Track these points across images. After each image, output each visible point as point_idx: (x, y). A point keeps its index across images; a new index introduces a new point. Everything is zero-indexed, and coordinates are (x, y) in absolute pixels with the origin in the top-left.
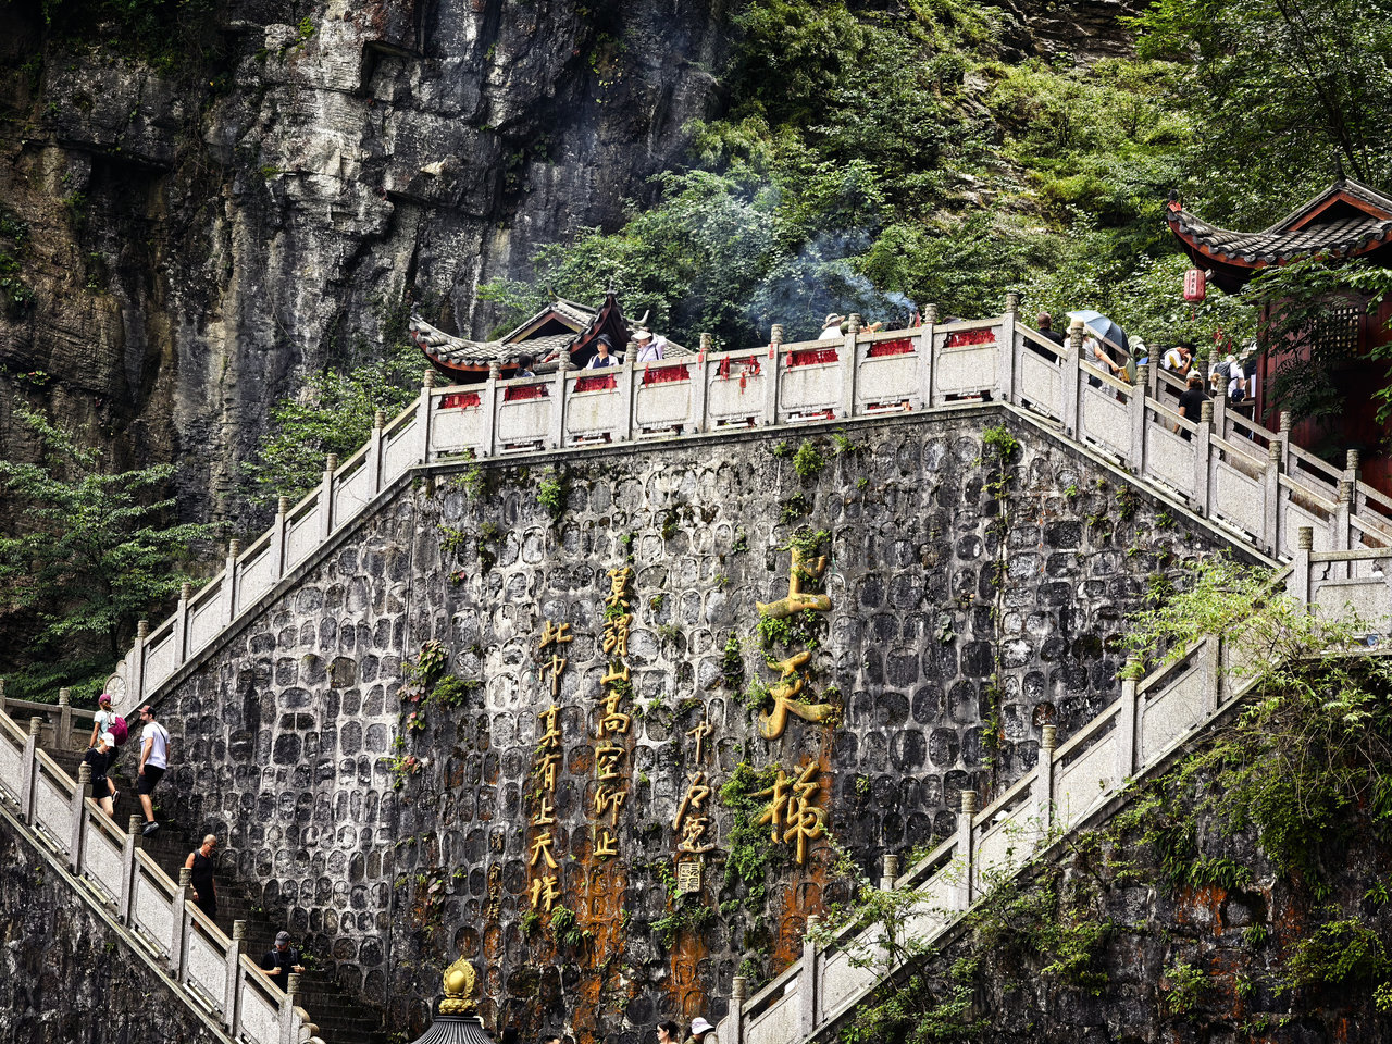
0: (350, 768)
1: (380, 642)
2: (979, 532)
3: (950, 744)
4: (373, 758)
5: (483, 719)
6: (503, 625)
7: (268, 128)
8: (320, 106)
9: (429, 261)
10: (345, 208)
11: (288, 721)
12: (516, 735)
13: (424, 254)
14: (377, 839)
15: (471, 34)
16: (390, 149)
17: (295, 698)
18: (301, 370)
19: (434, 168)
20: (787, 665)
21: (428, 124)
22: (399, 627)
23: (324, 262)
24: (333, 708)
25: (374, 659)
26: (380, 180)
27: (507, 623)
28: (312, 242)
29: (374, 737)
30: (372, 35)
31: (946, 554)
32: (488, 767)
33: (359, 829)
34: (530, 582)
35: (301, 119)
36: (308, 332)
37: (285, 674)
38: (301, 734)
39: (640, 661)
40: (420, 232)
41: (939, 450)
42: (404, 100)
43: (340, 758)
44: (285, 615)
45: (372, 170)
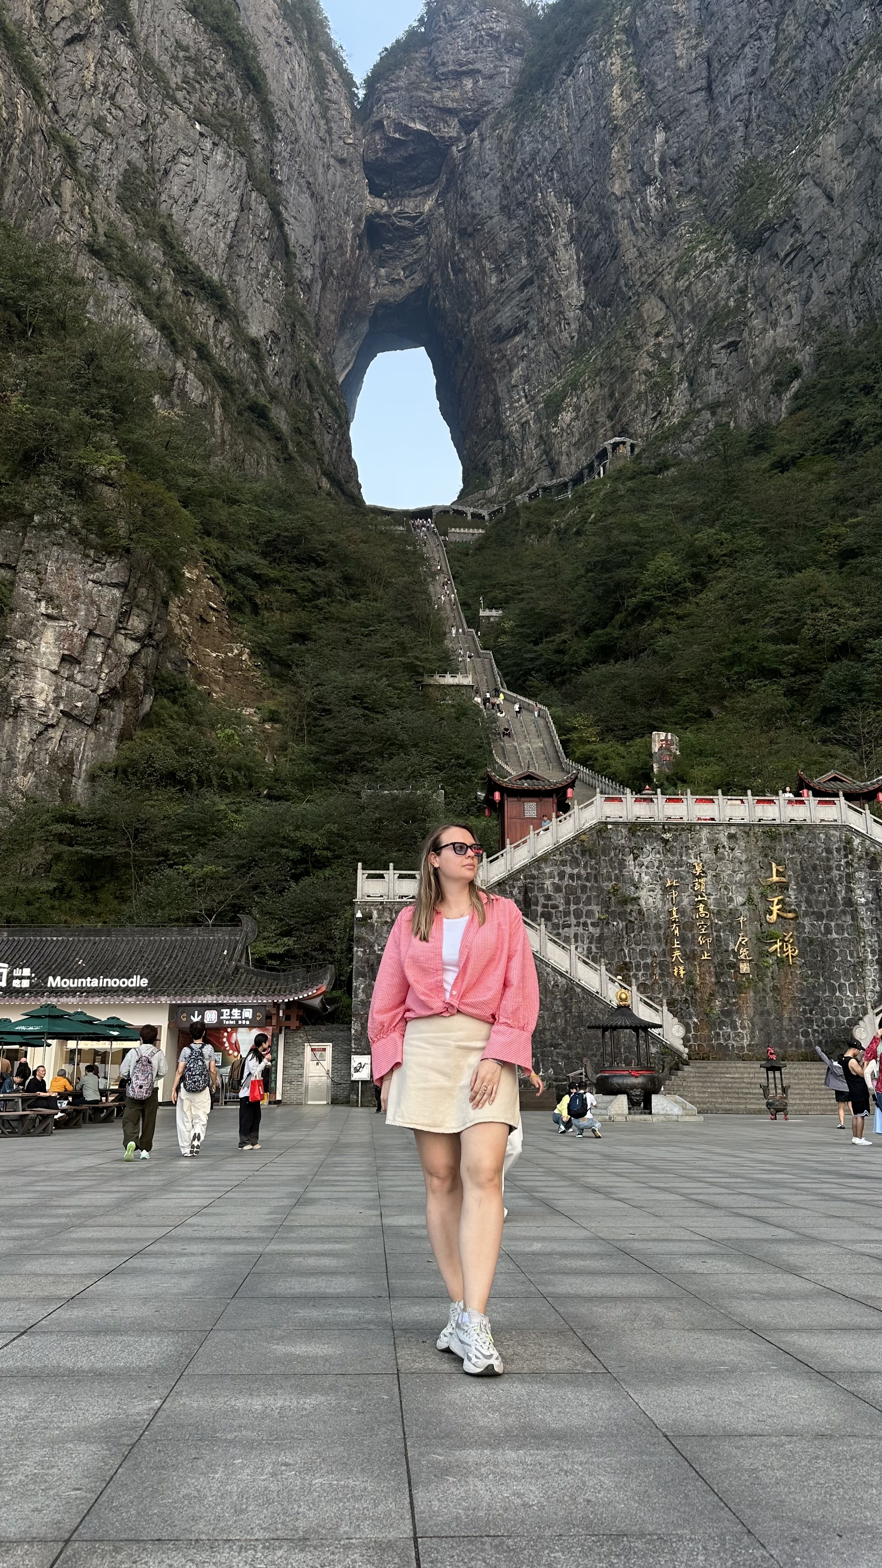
0: (578, 924)
1: (587, 879)
2: (842, 863)
3: (840, 929)
4: (589, 921)
5: (640, 912)
6: (646, 878)
7: (13, 677)
8: (39, 674)
9: (66, 738)
10: (44, 713)
11: (545, 906)
12: (657, 917)
13: (65, 734)
14: (594, 950)
15: (99, 659)
16: (64, 695)
17: (548, 898)
18: (16, 770)
19: (79, 704)
20: (776, 900)
21: (78, 688)
22: (596, 876)
23: (30, 731)
24: (568, 903)
25: (586, 886)
26: (57, 705)
27: (647, 878)
28: (26, 723)
29: (590, 914)
30: (66, 652)
31: (830, 868)
32: (646, 926)
33: (585, 947)
34: (656, 864)
35: (30, 676)
36: (21, 757)
37: (542, 889)
38: (553, 911)
39: (710, 894)
40: (66, 726)
41: (822, 836)
42: (70, 678)
43: (573, 921)
44: (539, 868)
45: (57, 701)
